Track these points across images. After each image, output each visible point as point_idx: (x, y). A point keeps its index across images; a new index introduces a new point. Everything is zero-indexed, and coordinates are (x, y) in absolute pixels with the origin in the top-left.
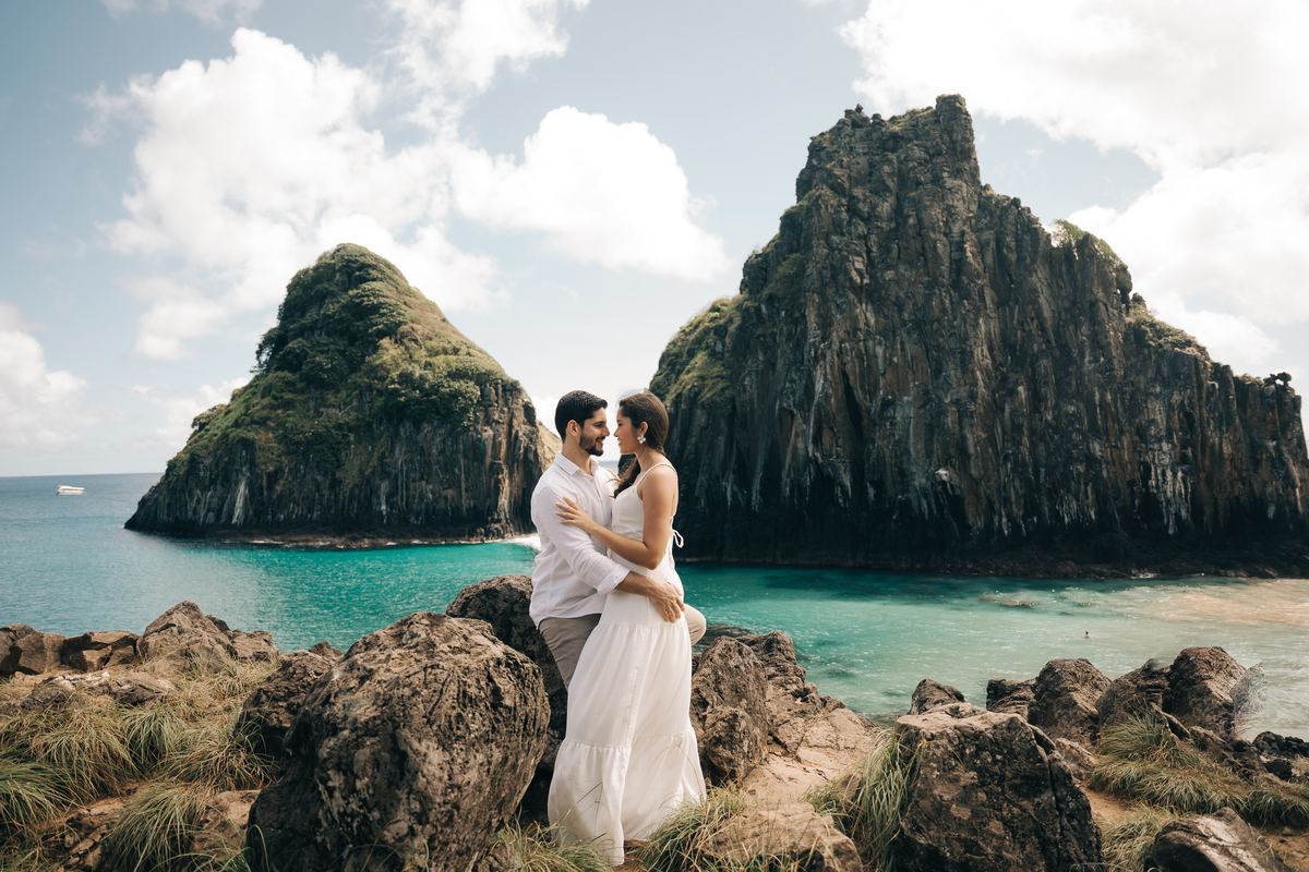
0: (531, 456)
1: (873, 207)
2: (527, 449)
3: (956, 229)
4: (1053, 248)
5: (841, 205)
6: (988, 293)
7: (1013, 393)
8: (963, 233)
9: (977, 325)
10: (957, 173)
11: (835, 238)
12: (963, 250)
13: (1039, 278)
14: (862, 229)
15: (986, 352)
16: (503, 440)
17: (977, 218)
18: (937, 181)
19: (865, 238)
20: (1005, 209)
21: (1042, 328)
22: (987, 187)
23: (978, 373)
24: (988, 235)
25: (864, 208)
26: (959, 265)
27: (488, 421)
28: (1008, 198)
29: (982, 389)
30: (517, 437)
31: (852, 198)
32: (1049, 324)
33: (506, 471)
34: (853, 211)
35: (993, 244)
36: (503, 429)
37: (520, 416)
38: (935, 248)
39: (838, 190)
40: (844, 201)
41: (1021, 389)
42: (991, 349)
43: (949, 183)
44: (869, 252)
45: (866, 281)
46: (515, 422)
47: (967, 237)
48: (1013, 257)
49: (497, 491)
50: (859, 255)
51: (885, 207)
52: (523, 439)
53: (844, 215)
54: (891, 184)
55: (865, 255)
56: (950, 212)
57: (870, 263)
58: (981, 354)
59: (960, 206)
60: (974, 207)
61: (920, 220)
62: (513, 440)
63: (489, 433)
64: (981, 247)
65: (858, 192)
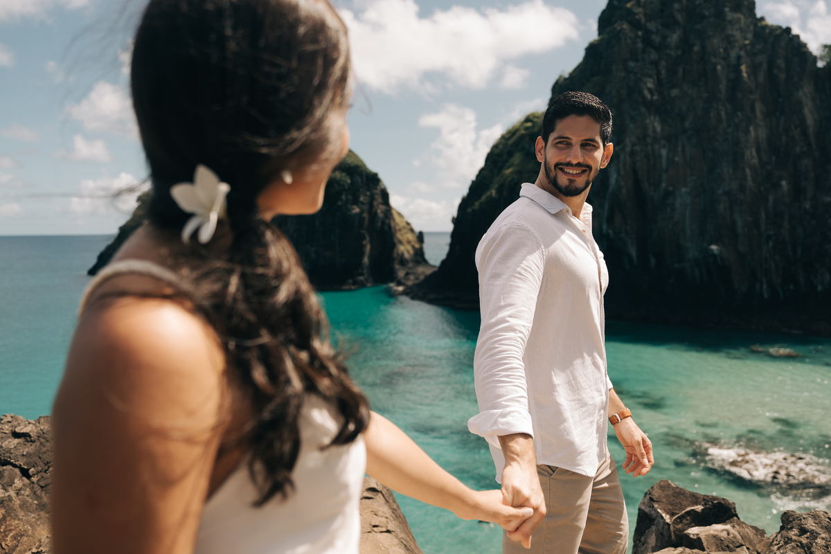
0: (386, 228)
1: (664, 38)
2: (383, 223)
3: (733, 54)
4: (820, 69)
5: (637, 36)
6: (759, 107)
7: (777, 186)
8: (739, 58)
9: (747, 132)
10: (737, 8)
11: (632, 64)
12: (739, 72)
13: (805, 93)
14: (653, 56)
15: (754, 153)
16: (365, 215)
17: (752, 44)
18: (720, 15)
19: (655, 63)
20: (778, 37)
21: (805, 133)
22: (762, 19)
23: (748, 171)
24: (762, 58)
25: (656, 39)
26: (735, 83)
27: (356, 202)
28: (780, 27)
29: (750, 183)
30: (376, 214)
31: (647, 32)
32: (811, 130)
33: (368, 238)
34: (647, 41)
35: (765, 66)
36: (366, 208)
37: (379, 199)
38: (715, 70)
39: (636, 25)
40: (640, 33)
41: (784, 183)
42: (758, 151)
43: (730, 16)
44: (658, 74)
45: (655, 97)
46: (375, 203)
47: (743, 60)
48: (782, 76)
49: (362, 254)
50: (651, 76)
51: (674, 38)
52: (381, 215)
53: (640, 45)
54: (679, 17)
55: (655, 77)
56: (729, 41)
57: (659, 83)
58: (751, 155)
59: (738, 35)
60: (750, 36)
61: (703, 48)
62: (373, 215)
63: (356, 210)
64: (754, 70)
65: (651, 26)
